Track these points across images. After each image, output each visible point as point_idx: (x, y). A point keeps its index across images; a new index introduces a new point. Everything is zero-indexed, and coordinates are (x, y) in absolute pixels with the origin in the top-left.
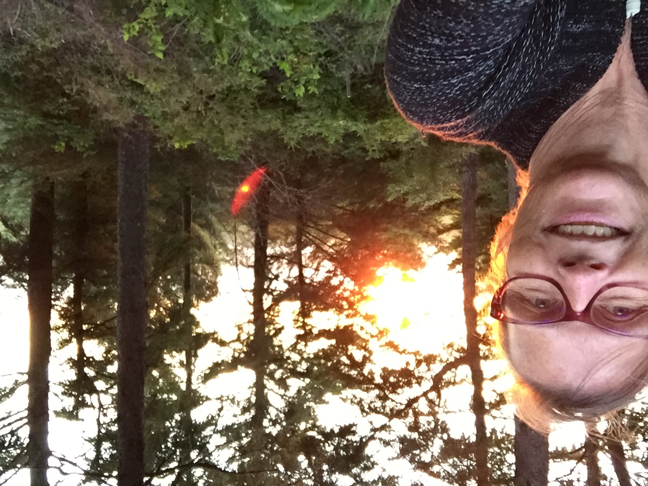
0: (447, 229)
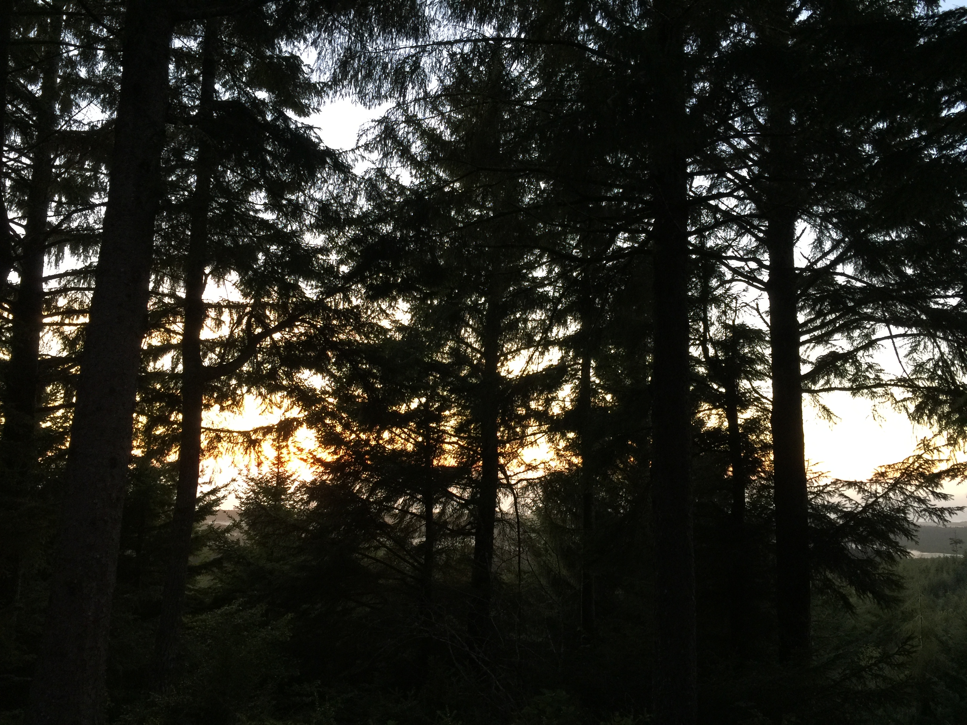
0: (206, 567)
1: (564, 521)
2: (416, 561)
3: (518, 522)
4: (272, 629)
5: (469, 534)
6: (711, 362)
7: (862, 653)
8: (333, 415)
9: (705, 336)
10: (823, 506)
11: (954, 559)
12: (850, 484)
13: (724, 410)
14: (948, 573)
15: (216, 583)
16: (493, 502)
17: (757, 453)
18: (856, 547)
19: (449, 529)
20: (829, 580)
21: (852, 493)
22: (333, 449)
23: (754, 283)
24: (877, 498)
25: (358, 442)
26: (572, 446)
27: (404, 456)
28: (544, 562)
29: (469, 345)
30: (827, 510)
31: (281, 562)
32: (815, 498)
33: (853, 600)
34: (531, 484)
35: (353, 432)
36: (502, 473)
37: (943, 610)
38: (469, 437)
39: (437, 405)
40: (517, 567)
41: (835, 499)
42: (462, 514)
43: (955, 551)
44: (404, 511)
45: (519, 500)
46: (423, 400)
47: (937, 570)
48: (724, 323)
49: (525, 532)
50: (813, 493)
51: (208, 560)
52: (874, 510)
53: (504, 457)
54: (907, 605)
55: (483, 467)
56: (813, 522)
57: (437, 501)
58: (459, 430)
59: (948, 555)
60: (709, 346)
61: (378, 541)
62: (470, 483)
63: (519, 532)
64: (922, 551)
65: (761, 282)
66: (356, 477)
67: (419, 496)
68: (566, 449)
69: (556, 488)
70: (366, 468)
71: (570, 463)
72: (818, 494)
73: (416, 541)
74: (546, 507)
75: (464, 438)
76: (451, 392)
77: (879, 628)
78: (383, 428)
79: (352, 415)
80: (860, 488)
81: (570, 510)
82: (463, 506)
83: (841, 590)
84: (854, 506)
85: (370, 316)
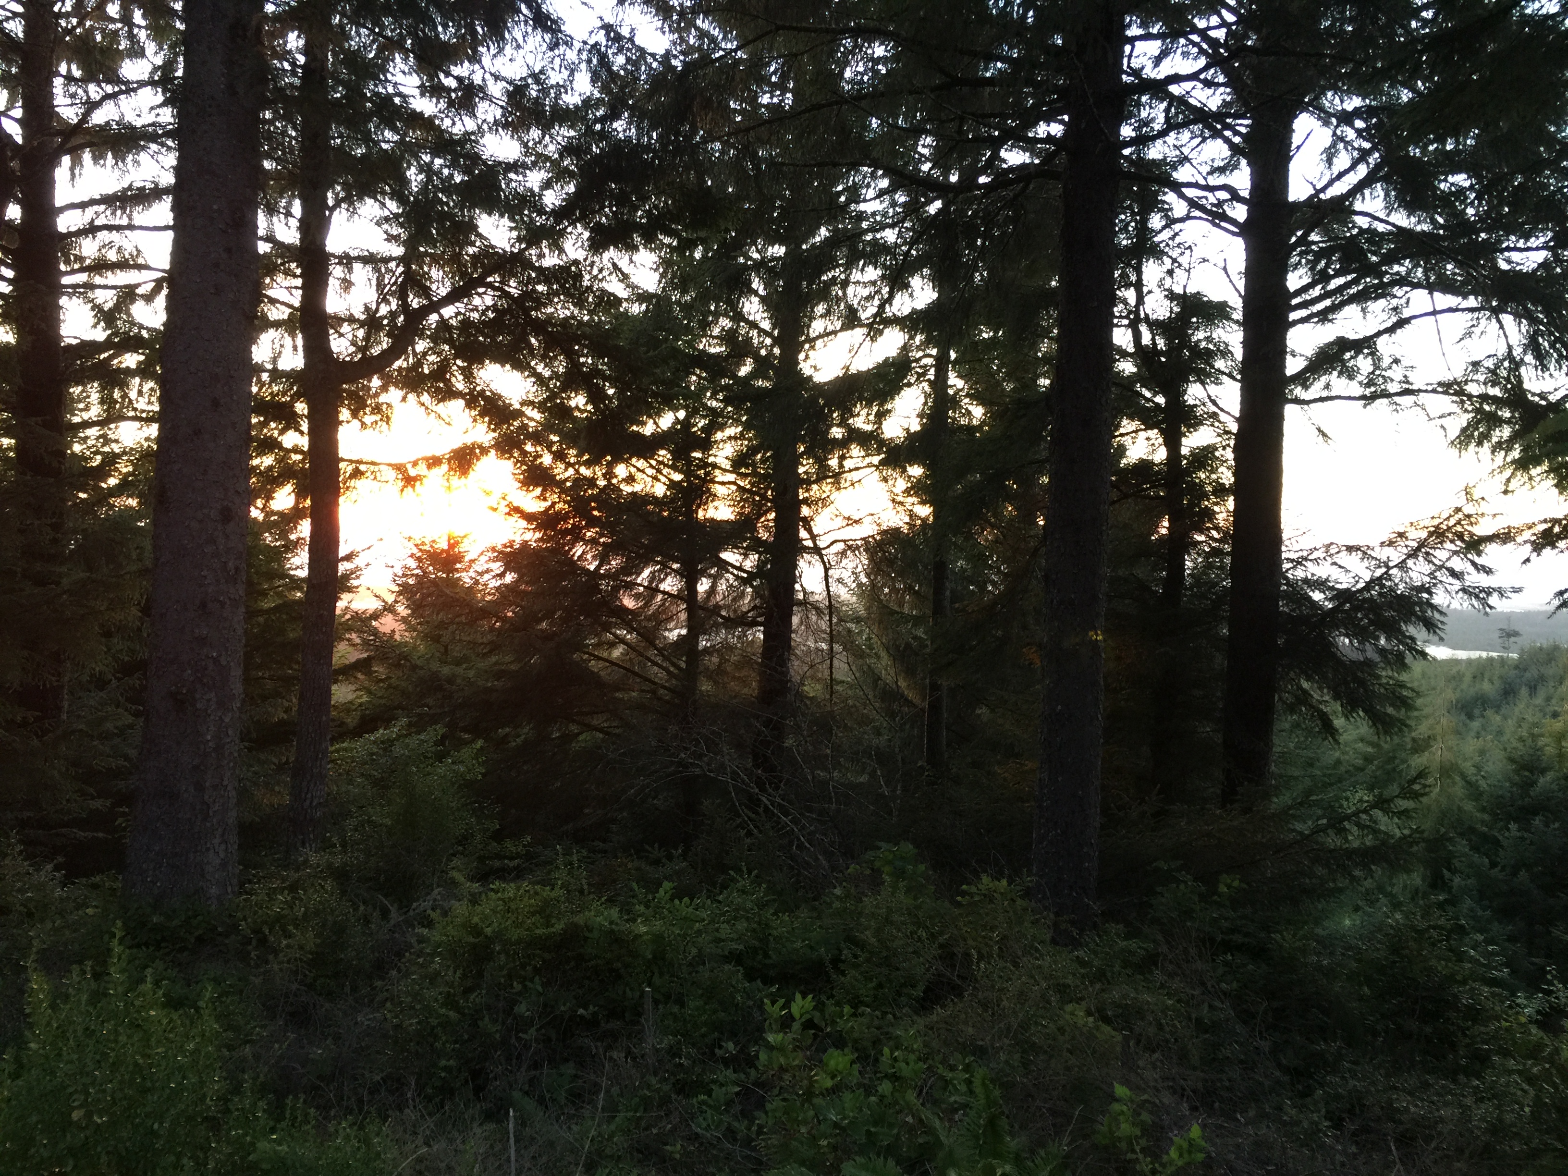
0: (348, 671)
1: (901, 604)
2: (674, 665)
3: (830, 606)
4: (453, 763)
5: (754, 624)
6: (1143, 355)
7: (1347, 799)
8: (537, 438)
9: (1137, 313)
10: (1306, 581)
11: (1502, 661)
12: (1350, 549)
13: (1162, 432)
14: (1491, 681)
15: (361, 697)
16: (789, 576)
17: (1208, 500)
18: (1350, 641)
19: (722, 617)
20: (1305, 692)
21: (1353, 562)
22: (538, 491)
23: (1223, 224)
24: (1389, 568)
25: (580, 482)
26: (917, 489)
27: (651, 503)
28: (869, 667)
29: (754, 325)
30: (1309, 586)
31: (464, 666)
32: (1294, 567)
33: (1339, 722)
34: (850, 548)
35: (569, 465)
36: (805, 529)
37: (1478, 738)
38: (755, 474)
39: (702, 423)
40: (827, 673)
41: (1322, 571)
42: (743, 595)
43: (1505, 649)
44: (652, 590)
45: (830, 572)
46: (682, 414)
47: (1475, 677)
48: (1170, 291)
49: (840, 620)
50: (1289, 560)
51: (347, 662)
52: (1382, 586)
53: (809, 505)
54: (1422, 730)
55: (775, 520)
56: (1287, 605)
57: (703, 573)
58: (739, 462)
59: (1495, 654)
60: (1143, 328)
61: (615, 635)
62: (757, 545)
63: (830, 620)
64: (1454, 648)
65: (1233, 222)
66: (576, 535)
67: (675, 566)
68: (907, 492)
69: (890, 553)
70: (592, 522)
71: (912, 515)
72: (1298, 563)
73: (673, 635)
74: (873, 584)
75: (745, 476)
76: (726, 401)
77: (1376, 762)
78: (618, 458)
79: (569, 439)
80: (1365, 553)
81: (910, 589)
82: (745, 582)
83: (1322, 707)
84: (1353, 581)
85: (596, 277)
